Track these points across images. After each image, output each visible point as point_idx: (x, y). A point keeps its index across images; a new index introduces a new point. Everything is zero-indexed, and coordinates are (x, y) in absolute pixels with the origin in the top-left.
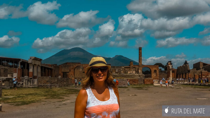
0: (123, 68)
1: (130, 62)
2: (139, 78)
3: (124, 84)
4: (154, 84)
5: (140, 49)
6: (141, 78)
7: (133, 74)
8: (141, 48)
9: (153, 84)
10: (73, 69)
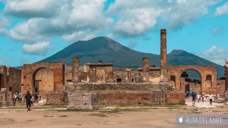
0: (128, 72)
1: (144, 59)
2: (159, 90)
3: (85, 104)
4: (186, 103)
5: (163, 32)
6: (162, 91)
7: (148, 83)
8: (165, 30)
9: (184, 103)
10: (30, 73)
